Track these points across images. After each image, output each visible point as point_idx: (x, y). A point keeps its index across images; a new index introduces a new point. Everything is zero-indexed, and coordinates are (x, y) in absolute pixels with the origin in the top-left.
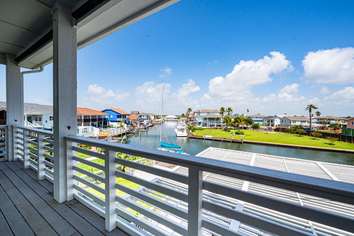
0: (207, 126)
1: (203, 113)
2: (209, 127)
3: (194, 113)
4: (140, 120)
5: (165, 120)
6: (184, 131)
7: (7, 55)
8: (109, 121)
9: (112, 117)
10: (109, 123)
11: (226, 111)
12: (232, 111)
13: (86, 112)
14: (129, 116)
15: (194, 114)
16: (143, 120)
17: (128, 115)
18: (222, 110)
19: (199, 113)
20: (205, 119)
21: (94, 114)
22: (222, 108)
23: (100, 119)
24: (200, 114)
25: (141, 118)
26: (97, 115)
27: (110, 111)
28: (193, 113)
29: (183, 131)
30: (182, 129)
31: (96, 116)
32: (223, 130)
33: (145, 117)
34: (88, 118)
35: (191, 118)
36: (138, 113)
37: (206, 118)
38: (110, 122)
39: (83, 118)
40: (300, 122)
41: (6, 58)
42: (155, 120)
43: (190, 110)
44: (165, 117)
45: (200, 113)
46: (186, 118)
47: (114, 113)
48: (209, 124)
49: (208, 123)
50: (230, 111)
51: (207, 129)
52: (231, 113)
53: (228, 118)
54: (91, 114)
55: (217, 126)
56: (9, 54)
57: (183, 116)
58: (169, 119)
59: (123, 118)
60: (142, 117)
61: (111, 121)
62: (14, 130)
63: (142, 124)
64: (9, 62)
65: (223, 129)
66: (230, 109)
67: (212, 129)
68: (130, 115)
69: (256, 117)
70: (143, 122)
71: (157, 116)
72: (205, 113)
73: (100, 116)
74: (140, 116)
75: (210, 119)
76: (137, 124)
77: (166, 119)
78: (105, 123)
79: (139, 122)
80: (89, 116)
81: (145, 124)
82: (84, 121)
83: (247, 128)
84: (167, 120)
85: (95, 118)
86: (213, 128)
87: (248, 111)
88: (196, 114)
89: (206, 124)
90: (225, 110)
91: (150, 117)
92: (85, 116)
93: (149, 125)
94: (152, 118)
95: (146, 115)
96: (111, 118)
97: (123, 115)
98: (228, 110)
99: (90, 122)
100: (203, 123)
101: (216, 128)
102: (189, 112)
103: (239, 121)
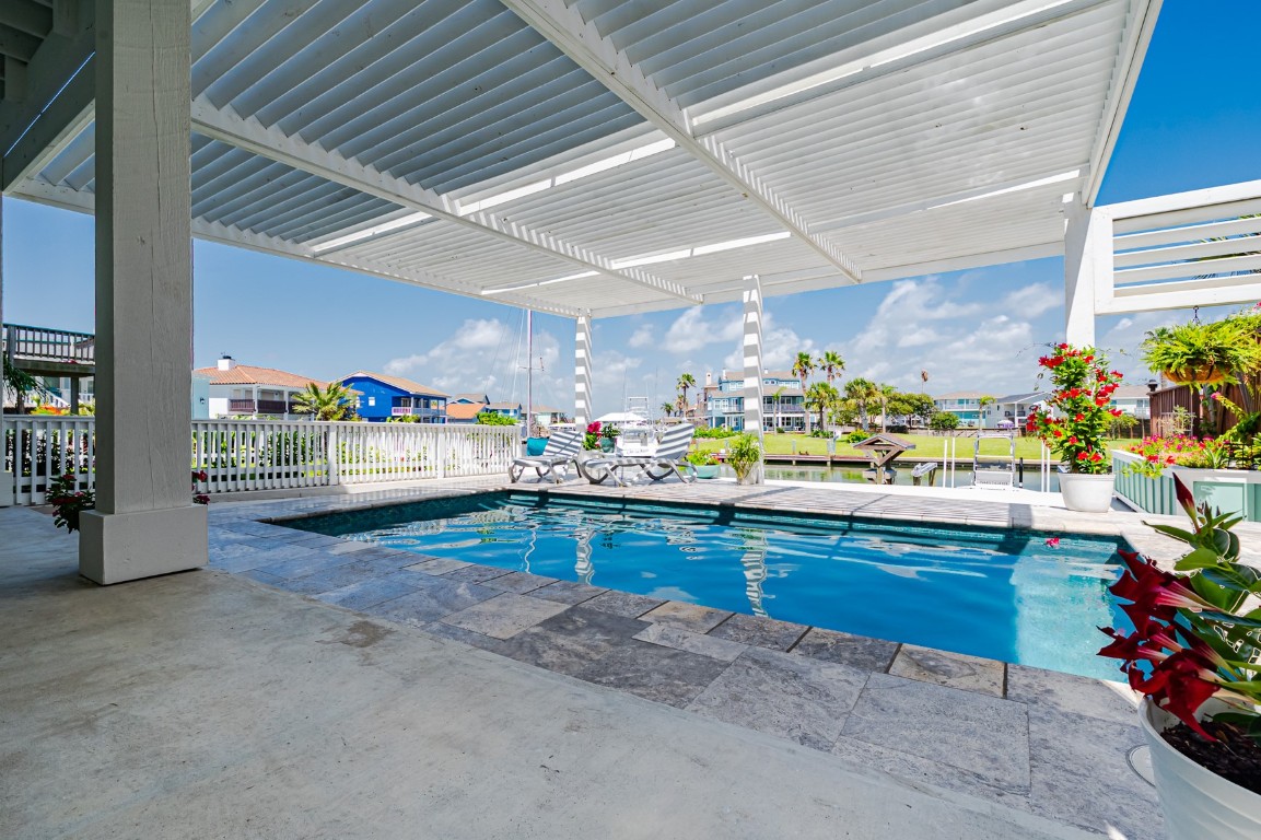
1: (733, 382)
3: (706, 389)
6: (649, 439)
9: (372, 403)
11: (820, 365)
12: (840, 363)
13: (270, 379)
14: (441, 402)
15: (705, 394)
17: (439, 398)
18: (800, 362)
20: (741, 402)
22: (801, 356)
24: (721, 389)
27: (368, 384)
28: (703, 391)
29: (644, 442)
30: (642, 435)
32: (808, 436)
34: (276, 398)
36: (482, 400)
39: (255, 397)
40: (1135, 406)
45: (723, 385)
47: (383, 391)
50: (836, 366)
52: (841, 372)
54: (284, 385)
55: (785, 425)
57: (669, 412)
59: (417, 405)
65: (808, 433)
66: (834, 358)
68: (445, 399)
69: (961, 402)
72: (740, 382)
80: (280, 392)
82: (259, 407)
83: (909, 431)
87: (925, 380)
90: (812, 362)
92: (264, 392)
96: (370, 407)
97: (418, 398)
98: (825, 361)
99: (286, 414)
100: (733, 416)
101: (781, 431)
102: (686, 387)
103: (863, 391)
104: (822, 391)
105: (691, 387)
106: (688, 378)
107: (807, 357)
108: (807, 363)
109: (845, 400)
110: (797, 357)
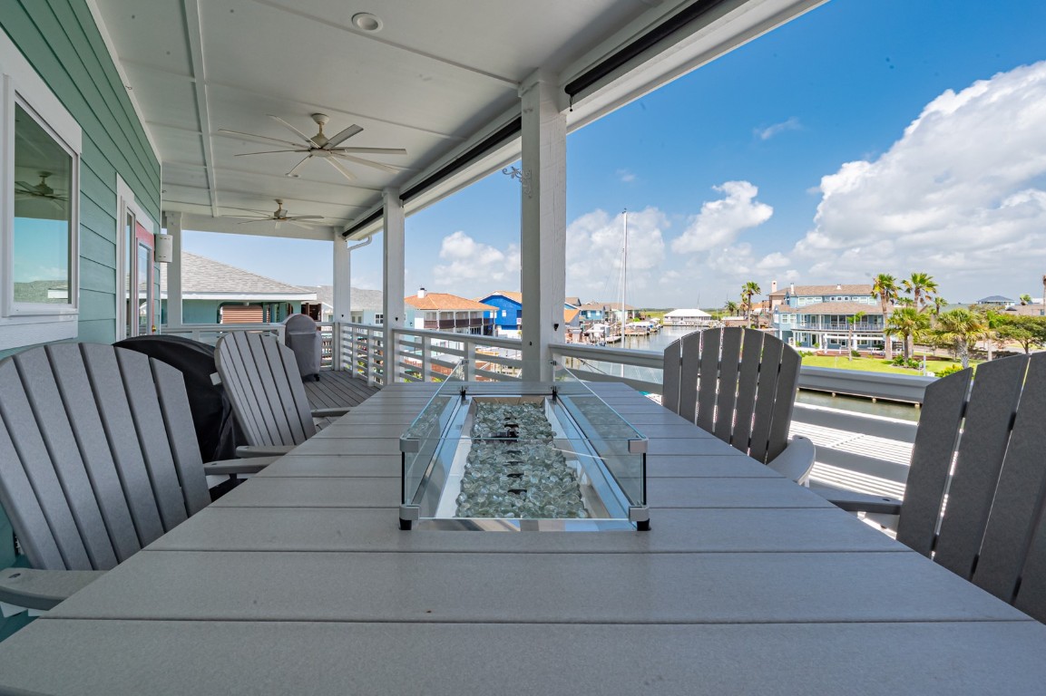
0: (817, 347)
1: (803, 297)
2: (826, 350)
3: (771, 297)
4: (581, 322)
5: (664, 323)
7: (335, 229)
8: (496, 326)
9: (504, 314)
10: (497, 332)
11: (904, 287)
12: (931, 286)
13: (446, 304)
15: (771, 301)
16: (591, 323)
18: (881, 285)
19: (786, 297)
20: (811, 319)
21: (463, 307)
22: (882, 278)
23: (477, 321)
24: (788, 302)
25: (587, 318)
26: (469, 311)
27: (501, 300)
28: (768, 298)
31: (466, 313)
32: (890, 363)
33: (598, 314)
34: (449, 318)
35: (757, 316)
36: (576, 302)
37: (814, 318)
38: (499, 329)
39: (438, 319)
41: (333, 233)
42: (631, 324)
43: (753, 287)
44: (667, 315)
45: (792, 300)
46: (742, 318)
47: (511, 305)
48: (826, 337)
49: (820, 334)
50: (925, 288)
51: (816, 356)
52: (930, 294)
53: (911, 313)
54: (454, 308)
55: (860, 347)
56: (337, 227)
57: (732, 310)
58: (679, 322)
60: (589, 315)
61: (504, 327)
62: (341, 328)
63: (587, 335)
64: (337, 236)
65: (889, 358)
66: (923, 281)
67: (837, 354)
70: (589, 331)
71: (637, 311)
72: (810, 297)
73: (475, 313)
74: (584, 313)
75: (834, 318)
76: (571, 335)
77: (669, 321)
78: (488, 331)
79: (576, 330)
80: (452, 313)
81: (597, 335)
82: (440, 324)
84: (671, 323)
85: (464, 318)
86: (843, 354)
88: (776, 303)
89: (814, 336)
90: (896, 284)
91: (615, 316)
92: (442, 314)
93: (607, 339)
94: (622, 316)
95: (602, 309)
96: (503, 318)
98: (910, 282)
99: (454, 329)
100: (801, 332)
101: (856, 354)
102: (750, 294)
103: (963, 326)
104: (907, 319)
105: (755, 294)
106: (753, 286)
107: (890, 279)
108: (889, 286)
109: (938, 333)
110: (878, 280)
